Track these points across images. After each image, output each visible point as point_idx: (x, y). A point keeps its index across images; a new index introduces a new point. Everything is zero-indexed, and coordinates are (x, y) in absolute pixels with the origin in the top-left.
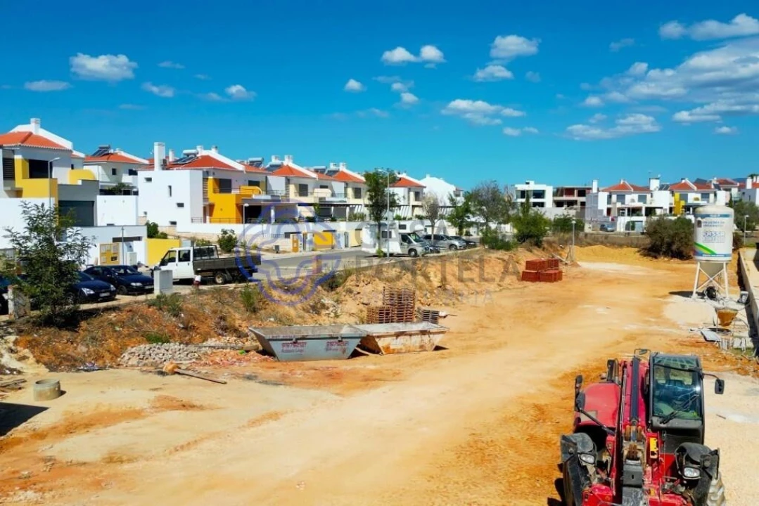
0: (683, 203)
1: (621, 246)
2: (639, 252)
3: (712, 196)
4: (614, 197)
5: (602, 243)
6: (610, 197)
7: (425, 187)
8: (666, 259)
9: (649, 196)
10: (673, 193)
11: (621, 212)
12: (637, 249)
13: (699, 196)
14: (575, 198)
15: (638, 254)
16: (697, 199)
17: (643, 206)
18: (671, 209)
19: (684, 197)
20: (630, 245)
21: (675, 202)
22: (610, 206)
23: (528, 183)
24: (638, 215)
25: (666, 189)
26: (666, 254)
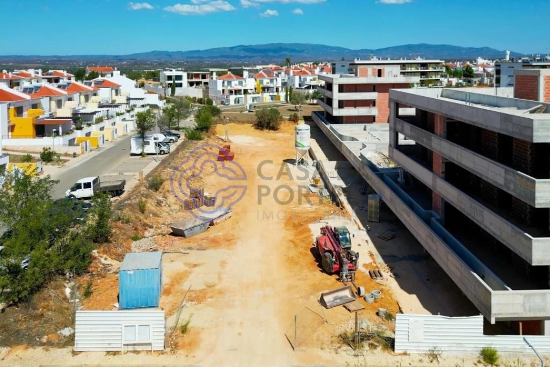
0: (261, 86)
1: (243, 123)
2: (253, 126)
3: (275, 80)
4: (226, 83)
5: (234, 122)
6: (223, 82)
7: (121, 86)
8: (267, 131)
9: (244, 81)
10: (256, 80)
11: (231, 92)
12: (252, 125)
13: (269, 81)
14: (200, 80)
15: (253, 128)
16: (268, 83)
17: (243, 88)
18: (255, 88)
19: (261, 82)
20: (248, 122)
21: (257, 85)
22: (224, 88)
23: (171, 71)
24: (240, 94)
25: (252, 77)
26: (267, 128)
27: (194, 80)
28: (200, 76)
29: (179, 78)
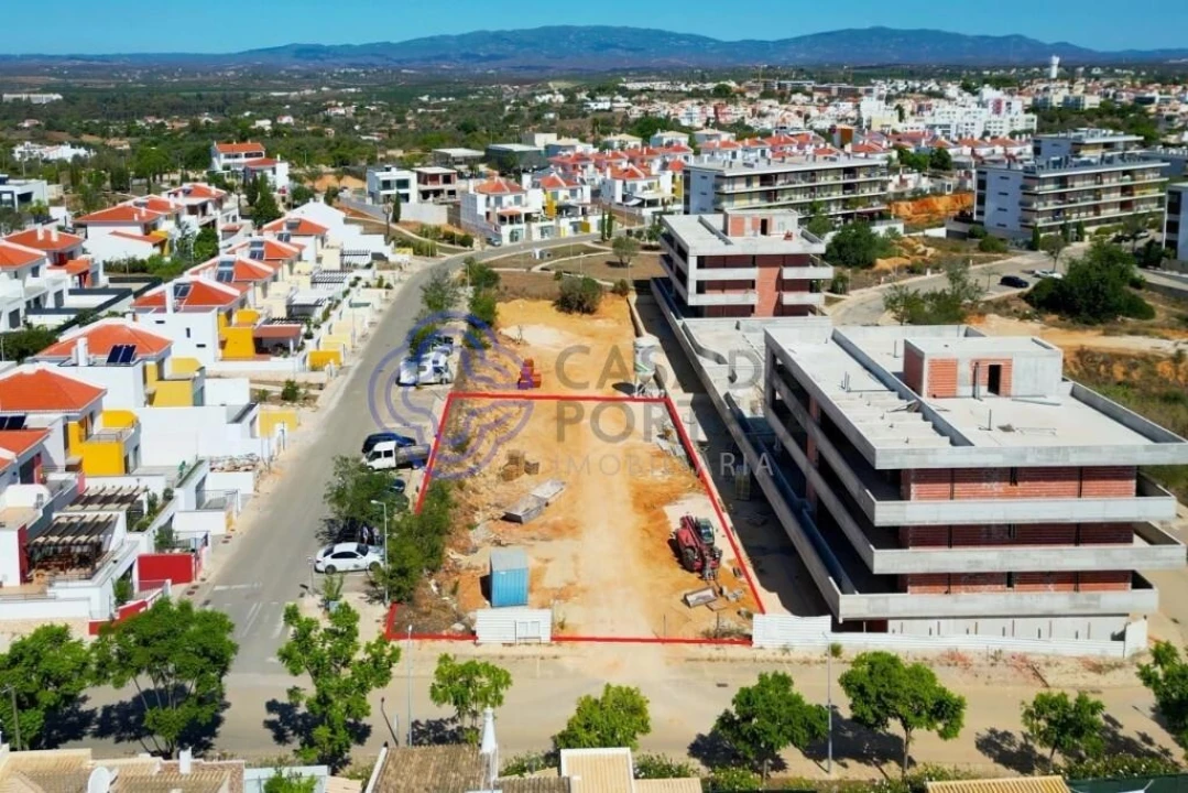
0: (555, 203)
1: (538, 298)
2: (553, 305)
3: (579, 191)
4: (492, 200)
5: (522, 297)
6: (488, 199)
8: (578, 315)
9: (523, 195)
10: (545, 191)
11: (502, 219)
12: (551, 302)
13: (567, 193)
14: (440, 186)
15: (554, 308)
16: (566, 198)
17: (523, 211)
18: (544, 208)
19: (555, 196)
20: (546, 297)
21: (548, 202)
22: (488, 210)
23: (388, 170)
24: (519, 223)
25: (538, 187)
26: (578, 309)
27: (430, 186)
28: (441, 178)
29: (404, 183)
